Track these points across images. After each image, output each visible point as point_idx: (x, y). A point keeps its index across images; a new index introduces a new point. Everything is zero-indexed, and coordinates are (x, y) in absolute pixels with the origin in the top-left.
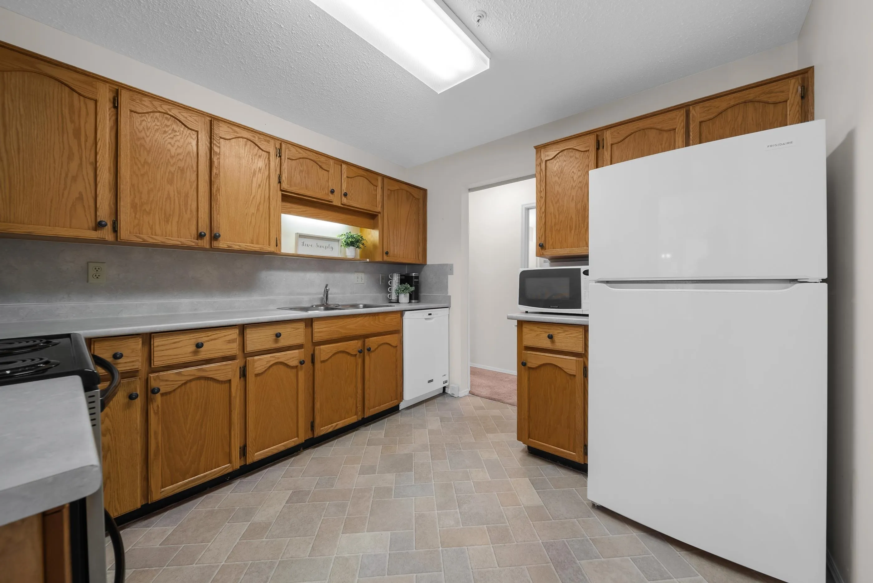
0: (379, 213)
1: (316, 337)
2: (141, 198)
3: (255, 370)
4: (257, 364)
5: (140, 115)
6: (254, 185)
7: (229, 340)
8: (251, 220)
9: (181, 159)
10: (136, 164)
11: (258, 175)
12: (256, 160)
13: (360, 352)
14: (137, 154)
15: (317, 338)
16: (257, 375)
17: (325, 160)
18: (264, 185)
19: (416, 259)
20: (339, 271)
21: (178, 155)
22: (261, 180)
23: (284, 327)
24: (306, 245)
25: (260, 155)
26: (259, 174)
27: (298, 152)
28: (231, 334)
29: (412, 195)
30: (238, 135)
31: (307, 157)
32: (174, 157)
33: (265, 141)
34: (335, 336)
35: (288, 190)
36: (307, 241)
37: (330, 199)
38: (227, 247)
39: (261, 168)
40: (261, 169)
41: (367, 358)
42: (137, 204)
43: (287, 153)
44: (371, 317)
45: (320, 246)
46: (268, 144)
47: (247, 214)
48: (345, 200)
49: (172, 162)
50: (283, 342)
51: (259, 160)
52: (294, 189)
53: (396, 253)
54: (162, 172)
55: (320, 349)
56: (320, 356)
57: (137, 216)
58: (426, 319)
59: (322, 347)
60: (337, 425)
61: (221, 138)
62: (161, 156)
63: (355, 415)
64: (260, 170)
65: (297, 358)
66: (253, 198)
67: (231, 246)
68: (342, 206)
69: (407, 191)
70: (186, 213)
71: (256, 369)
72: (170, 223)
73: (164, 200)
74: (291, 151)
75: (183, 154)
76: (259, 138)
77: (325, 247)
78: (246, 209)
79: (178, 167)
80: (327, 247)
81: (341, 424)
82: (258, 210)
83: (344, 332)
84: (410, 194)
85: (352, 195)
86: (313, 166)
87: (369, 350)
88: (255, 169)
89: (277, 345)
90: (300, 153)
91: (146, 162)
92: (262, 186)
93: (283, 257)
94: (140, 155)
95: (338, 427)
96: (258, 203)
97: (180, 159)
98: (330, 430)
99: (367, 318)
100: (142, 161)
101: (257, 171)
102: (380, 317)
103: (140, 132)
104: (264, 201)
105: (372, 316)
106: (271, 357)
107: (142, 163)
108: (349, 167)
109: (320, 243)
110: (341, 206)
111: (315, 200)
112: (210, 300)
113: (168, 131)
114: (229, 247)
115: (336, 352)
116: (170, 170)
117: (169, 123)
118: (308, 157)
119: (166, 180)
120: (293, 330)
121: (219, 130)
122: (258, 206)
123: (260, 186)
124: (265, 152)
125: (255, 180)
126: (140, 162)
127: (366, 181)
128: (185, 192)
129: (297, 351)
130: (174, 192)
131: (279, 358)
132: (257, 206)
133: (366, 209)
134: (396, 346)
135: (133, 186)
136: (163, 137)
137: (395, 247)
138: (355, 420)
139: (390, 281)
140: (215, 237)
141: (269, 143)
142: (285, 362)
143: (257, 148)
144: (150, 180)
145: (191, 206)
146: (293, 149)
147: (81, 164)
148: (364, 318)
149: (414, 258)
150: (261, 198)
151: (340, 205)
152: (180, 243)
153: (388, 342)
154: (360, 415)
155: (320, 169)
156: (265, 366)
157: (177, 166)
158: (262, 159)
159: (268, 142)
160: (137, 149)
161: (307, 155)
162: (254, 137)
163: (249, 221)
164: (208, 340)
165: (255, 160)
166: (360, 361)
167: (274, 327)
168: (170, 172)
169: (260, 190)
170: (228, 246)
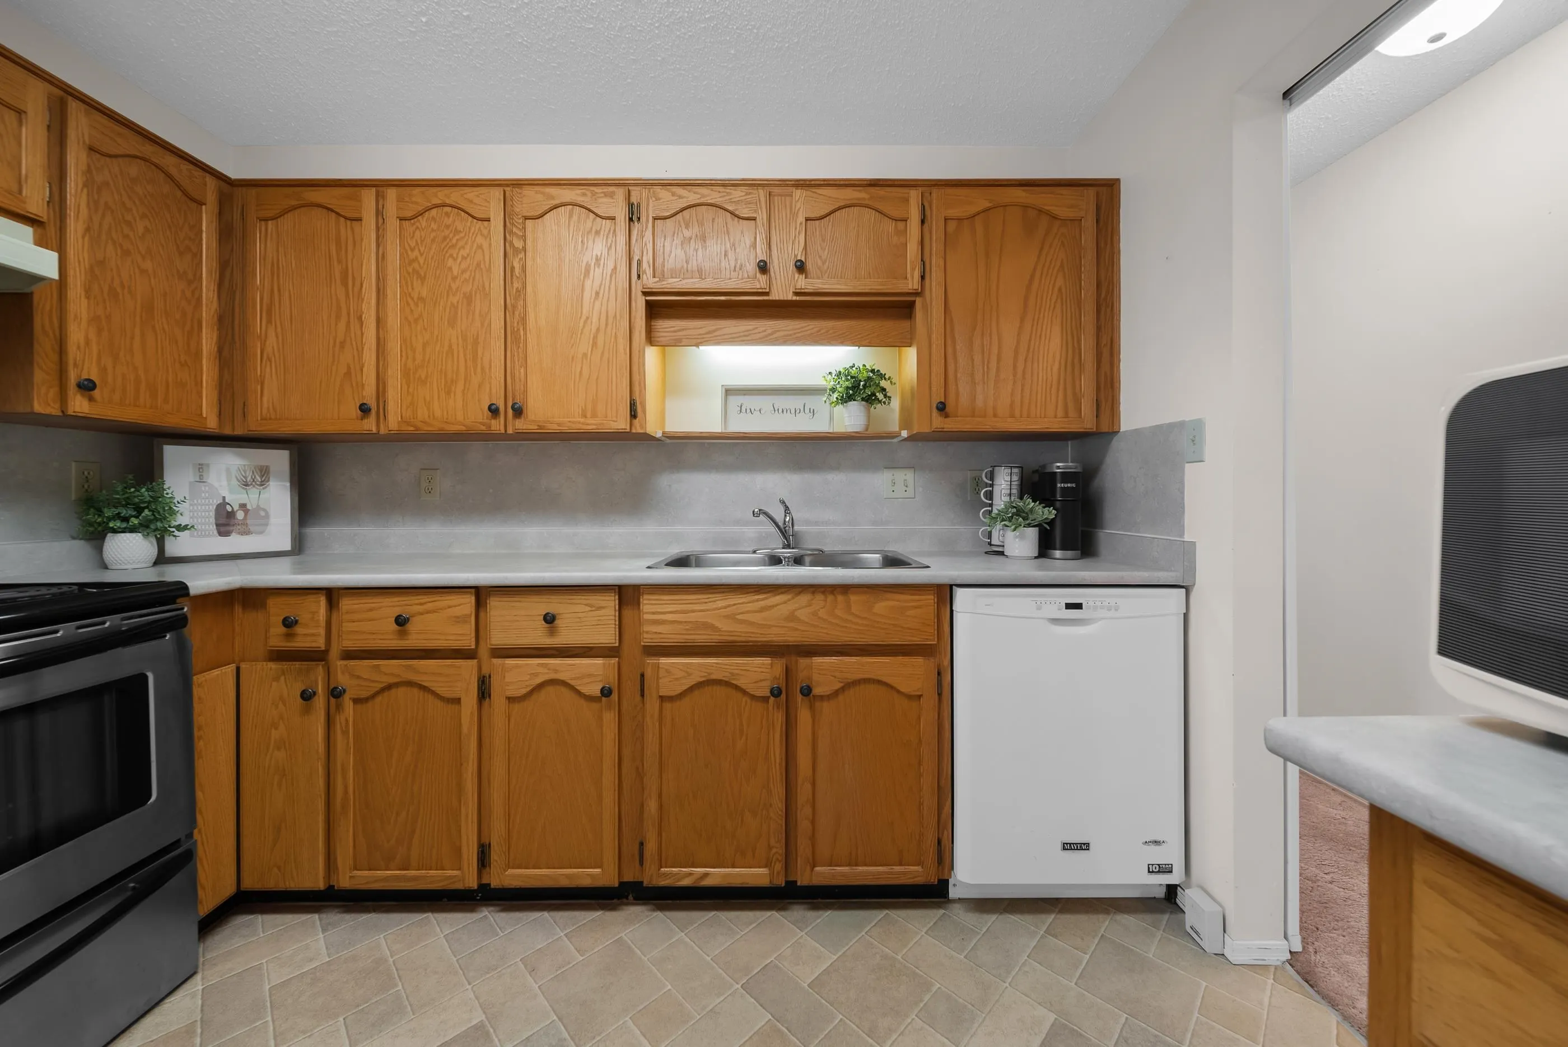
0: (917, 294)
1: (647, 632)
2: (414, 360)
3: (507, 688)
4: (509, 678)
5: (412, 221)
6: (587, 295)
7: (458, 617)
8: (582, 368)
9: (468, 278)
10: (408, 304)
11: (594, 271)
12: (590, 242)
13: (776, 693)
14: (410, 287)
15: (649, 636)
16: (511, 699)
17: (744, 194)
18: (607, 288)
19: (1066, 416)
20: (836, 468)
21: (462, 273)
22: (601, 280)
23: (569, 601)
24: (748, 411)
25: (598, 229)
26: (596, 269)
27: (677, 196)
28: (459, 605)
29: (1048, 213)
30: (557, 202)
31: (698, 201)
32: (457, 278)
33: (606, 195)
34: (702, 638)
35: (654, 290)
36: (749, 402)
37: (758, 287)
38: (536, 428)
39: (599, 256)
40: (600, 259)
41: (804, 716)
42: (410, 370)
43: (651, 205)
44: (819, 597)
45: (780, 411)
46: (612, 201)
47: (573, 358)
48: (802, 283)
49: (454, 286)
50: (567, 636)
51: (596, 240)
52: (673, 283)
53: (979, 402)
54: (441, 308)
55: (657, 666)
56: (658, 683)
57: (411, 390)
58: (1056, 621)
59: (664, 661)
60: (706, 875)
61: (526, 218)
62: (439, 282)
63: (765, 867)
64: (598, 260)
65: (600, 678)
66: (585, 322)
67: (544, 426)
68: (798, 298)
69: (1025, 207)
70: (475, 374)
71: (508, 686)
72: (452, 395)
73: (444, 355)
74: (660, 199)
75: (471, 268)
76: (594, 194)
77: (793, 411)
78: (572, 347)
79: (464, 293)
80: (798, 411)
81: (717, 875)
82: (595, 344)
83: (729, 630)
84: (1040, 211)
85: (824, 263)
86: (716, 219)
87: (807, 691)
88: (588, 262)
89: (553, 640)
90: (680, 197)
91: (421, 299)
92: (601, 295)
93: (704, 443)
94: (413, 289)
95: (707, 882)
96: (594, 330)
97: (465, 279)
98: (686, 882)
99: (804, 598)
100: (415, 296)
101: (593, 264)
102: (853, 598)
103: (412, 250)
104: (607, 325)
105: (823, 593)
106: (539, 665)
107: (416, 301)
108: (816, 193)
109: (782, 402)
110: (794, 298)
111: (723, 298)
112: (568, 530)
113: (449, 235)
114: (540, 427)
115: (704, 681)
116: (451, 303)
117: (448, 221)
118: (703, 200)
119: (446, 323)
120: (590, 609)
121: (522, 204)
122: (595, 337)
123: (597, 293)
124: (608, 221)
125: (588, 283)
126: (412, 299)
127: (869, 215)
128: (473, 336)
129: (599, 661)
130: (458, 338)
131: (556, 671)
132: (592, 336)
133: (867, 291)
134: (920, 696)
135: (404, 340)
136: (442, 248)
137: (979, 388)
138: (765, 882)
139: (983, 491)
140: (518, 412)
141: (613, 199)
142: (572, 682)
143: (592, 216)
144: (426, 327)
145: (482, 359)
146: (663, 193)
147: (349, 322)
148: (793, 598)
149: (1060, 413)
150: (599, 319)
151: (790, 297)
152: (464, 428)
153: (884, 679)
154: (778, 873)
155: (733, 220)
156: (527, 683)
157: (462, 292)
158: (602, 238)
159: (611, 195)
160: (409, 279)
161: (699, 196)
162: (584, 195)
163: (578, 370)
164: (421, 611)
165: (588, 242)
166: (779, 718)
167: (544, 598)
168: (452, 304)
169: (598, 304)
170: (538, 426)
